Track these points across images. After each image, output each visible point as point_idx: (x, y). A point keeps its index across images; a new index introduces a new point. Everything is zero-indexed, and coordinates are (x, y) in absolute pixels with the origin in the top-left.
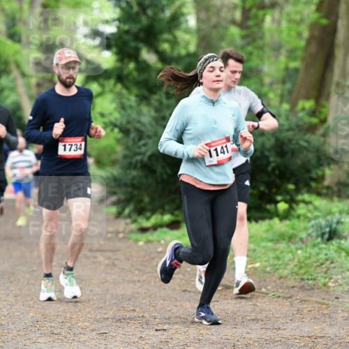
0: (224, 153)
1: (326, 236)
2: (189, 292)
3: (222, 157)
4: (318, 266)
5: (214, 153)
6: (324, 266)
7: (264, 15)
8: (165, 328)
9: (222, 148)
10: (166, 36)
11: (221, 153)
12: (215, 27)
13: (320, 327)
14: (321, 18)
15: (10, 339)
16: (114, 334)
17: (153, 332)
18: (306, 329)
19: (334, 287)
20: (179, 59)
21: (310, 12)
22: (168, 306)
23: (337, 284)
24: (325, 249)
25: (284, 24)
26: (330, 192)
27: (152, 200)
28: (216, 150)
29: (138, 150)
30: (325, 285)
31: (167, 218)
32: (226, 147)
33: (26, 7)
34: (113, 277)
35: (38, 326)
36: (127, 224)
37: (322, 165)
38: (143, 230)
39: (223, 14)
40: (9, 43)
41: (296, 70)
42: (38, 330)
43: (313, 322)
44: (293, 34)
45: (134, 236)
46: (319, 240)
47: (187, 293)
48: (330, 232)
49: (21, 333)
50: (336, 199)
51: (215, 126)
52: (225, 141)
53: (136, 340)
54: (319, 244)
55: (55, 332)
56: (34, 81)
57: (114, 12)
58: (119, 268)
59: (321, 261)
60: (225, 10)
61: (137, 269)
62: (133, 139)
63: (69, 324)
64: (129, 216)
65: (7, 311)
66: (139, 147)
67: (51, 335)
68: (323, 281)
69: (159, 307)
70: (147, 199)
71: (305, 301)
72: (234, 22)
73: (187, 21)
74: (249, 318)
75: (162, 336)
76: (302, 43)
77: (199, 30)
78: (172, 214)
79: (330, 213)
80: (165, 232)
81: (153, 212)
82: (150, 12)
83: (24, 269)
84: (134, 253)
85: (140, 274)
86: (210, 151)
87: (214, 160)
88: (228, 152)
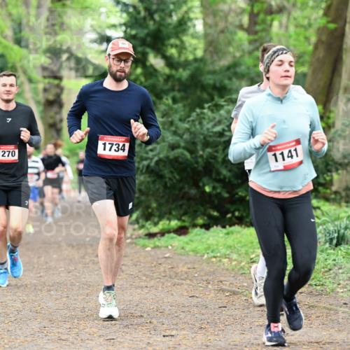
0: (292, 157)
1: (335, 242)
2: (197, 297)
3: (288, 161)
4: (326, 272)
5: (279, 157)
6: (331, 272)
7: (272, 20)
8: (173, 334)
9: (290, 151)
10: (173, 41)
11: (288, 157)
12: (222, 32)
13: (328, 332)
14: (328, 22)
15: (17, 345)
16: (122, 340)
17: (160, 338)
18: (315, 335)
19: (342, 292)
20: (186, 64)
21: (317, 17)
22: (176, 312)
23: (345, 290)
24: (334, 254)
25: (292, 29)
26: (338, 197)
27: (160, 205)
28: (282, 154)
29: (145, 155)
30: (333, 291)
31: (175, 223)
32: (296, 150)
33: (33, 11)
35: (45, 332)
36: (134, 230)
37: (330, 171)
38: (151, 236)
39: (230, 19)
40: (16, 47)
41: (304, 75)
42: (46, 336)
43: (322, 328)
44: (302, 38)
45: (142, 242)
46: (327, 245)
47: (195, 298)
48: (338, 237)
49: (28, 339)
50: (343, 204)
51: (285, 126)
52: (294, 143)
53: (144, 346)
54: (327, 249)
55: (63, 338)
56: (41, 86)
57: (121, 17)
58: (126, 274)
59: (329, 267)
60: (232, 14)
61: (145, 275)
63: (77, 330)
64: (137, 221)
65: (14, 317)
66: (147, 153)
67: (59, 341)
68: (331, 286)
69: (167, 312)
70: (154, 205)
71: (313, 306)
72: (241, 27)
73: (194, 26)
74: (257, 324)
75: (170, 342)
76: (311, 48)
77: (206, 35)
78: (179, 219)
79: (338, 218)
80: (172, 238)
81: (161, 218)
82: (157, 17)
83: (32, 275)
84: (142, 259)
85: (148, 280)
86: (275, 155)
87: (280, 165)
88: (297, 156)
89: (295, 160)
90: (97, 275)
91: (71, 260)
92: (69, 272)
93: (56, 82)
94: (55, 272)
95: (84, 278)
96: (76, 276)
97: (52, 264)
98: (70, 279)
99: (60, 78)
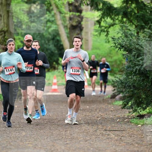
0: (11, 71)
3: (10, 72)
5: (8, 71)
9: (11, 69)
27: (147, 96)
28: (9, 70)
32: (13, 69)
34: (121, 148)
36: (129, 113)
45: (135, 121)
52: (12, 67)
58: (125, 142)
61: (137, 143)
62: (134, 56)
64: (131, 107)
83: (61, 143)
84: (135, 132)
85: (139, 146)
86: (6, 70)
87: (8, 73)
88: (13, 71)
89: (12, 72)
90: (105, 143)
91: (87, 133)
92: (86, 141)
93: (78, 14)
94: (76, 141)
95: (96, 145)
96: (91, 143)
97: (75, 135)
98: (87, 145)
99: (80, 12)
